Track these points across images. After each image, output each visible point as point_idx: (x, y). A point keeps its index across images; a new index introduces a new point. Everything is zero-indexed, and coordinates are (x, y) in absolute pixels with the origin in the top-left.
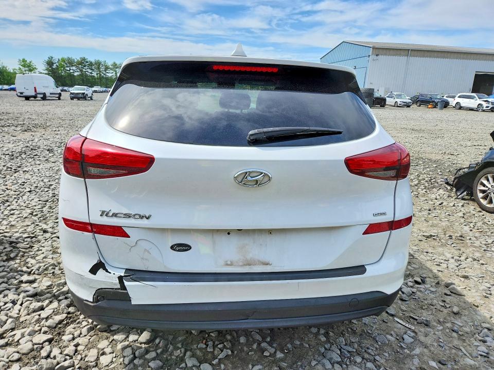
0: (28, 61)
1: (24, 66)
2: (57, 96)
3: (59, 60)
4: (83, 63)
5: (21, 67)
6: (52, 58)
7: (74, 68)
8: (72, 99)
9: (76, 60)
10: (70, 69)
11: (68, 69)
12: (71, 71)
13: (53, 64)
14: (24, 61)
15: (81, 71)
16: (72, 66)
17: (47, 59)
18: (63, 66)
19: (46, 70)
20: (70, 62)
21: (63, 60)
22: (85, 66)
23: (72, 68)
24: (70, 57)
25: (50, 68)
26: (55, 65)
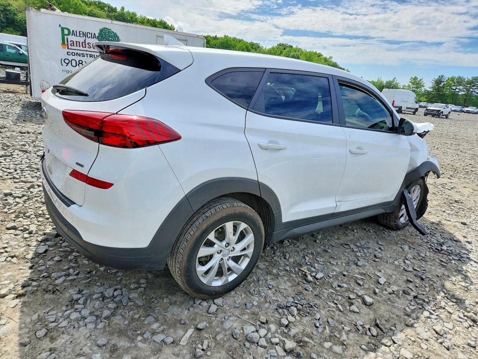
0: (419, 79)
1: (413, 84)
2: (414, 110)
3: (448, 79)
4: (473, 83)
5: (411, 84)
6: (443, 76)
7: (461, 87)
8: (426, 115)
9: (467, 79)
10: (456, 89)
11: (454, 88)
12: (457, 90)
13: (441, 82)
14: (415, 78)
15: (468, 90)
16: (460, 85)
17: (436, 77)
18: (450, 86)
19: (432, 88)
20: (460, 82)
21: (452, 79)
22: (473, 86)
23: (458, 87)
24: (461, 76)
25: (437, 87)
26: (442, 84)
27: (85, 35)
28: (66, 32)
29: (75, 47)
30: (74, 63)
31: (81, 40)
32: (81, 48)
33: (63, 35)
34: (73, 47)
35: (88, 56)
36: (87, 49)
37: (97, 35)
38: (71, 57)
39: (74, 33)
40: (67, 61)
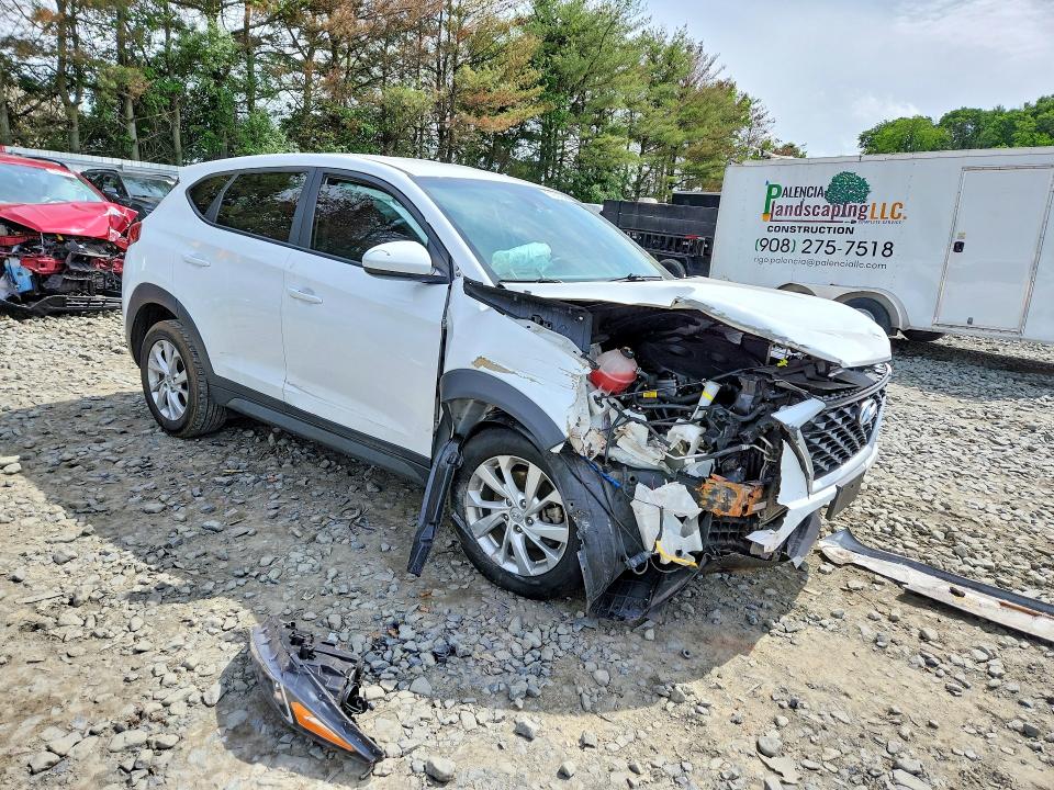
27: (804, 192)
28: (775, 191)
29: (783, 217)
30: (775, 243)
31: (795, 202)
32: (793, 217)
33: (769, 196)
34: (779, 218)
35: (802, 230)
36: (803, 217)
37: (826, 189)
38: (770, 236)
39: (786, 193)
40: (764, 243)
